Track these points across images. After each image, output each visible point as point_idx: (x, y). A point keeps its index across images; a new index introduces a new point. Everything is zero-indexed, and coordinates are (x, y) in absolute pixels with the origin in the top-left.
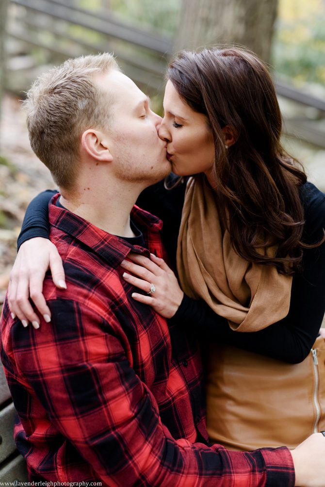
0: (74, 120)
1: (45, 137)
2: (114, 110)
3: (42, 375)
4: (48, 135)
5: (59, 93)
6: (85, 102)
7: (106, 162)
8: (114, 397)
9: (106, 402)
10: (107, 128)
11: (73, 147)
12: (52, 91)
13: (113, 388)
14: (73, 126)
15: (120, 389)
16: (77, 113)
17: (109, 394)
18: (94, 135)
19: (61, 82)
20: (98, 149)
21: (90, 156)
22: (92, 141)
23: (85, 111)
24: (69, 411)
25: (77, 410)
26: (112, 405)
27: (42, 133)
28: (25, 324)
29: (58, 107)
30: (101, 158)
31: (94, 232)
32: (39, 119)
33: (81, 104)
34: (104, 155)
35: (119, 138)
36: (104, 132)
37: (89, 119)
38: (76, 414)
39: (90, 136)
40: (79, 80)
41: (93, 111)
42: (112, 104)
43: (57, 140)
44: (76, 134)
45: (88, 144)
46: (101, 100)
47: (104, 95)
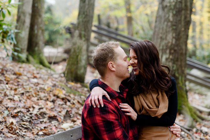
0: (107, 59)
1: (98, 62)
2: (118, 58)
3: (97, 124)
4: (99, 61)
5: (104, 51)
6: (111, 55)
7: (113, 71)
8: (117, 130)
9: (115, 131)
10: (115, 62)
11: (106, 65)
12: (102, 50)
13: (117, 127)
14: (107, 60)
15: (119, 128)
16: (108, 57)
17: (116, 129)
18: (111, 63)
19: (105, 48)
20: (112, 67)
21: (109, 69)
22: (111, 65)
23: (111, 57)
24: (105, 133)
25: (107, 133)
26: (116, 132)
27: (98, 60)
28: (95, 107)
29: (104, 55)
30: (112, 70)
31: (110, 89)
32: (98, 56)
33: (110, 55)
34: (113, 69)
35: (118, 66)
36: (114, 63)
37: (111, 59)
38: (107, 134)
39: (110, 64)
40: (110, 48)
41: (113, 57)
42: (118, 56)
43: (101, 63)
44: (107, 62)
45: (110, 65)
46: (115, 55)
47: (116, 53)
